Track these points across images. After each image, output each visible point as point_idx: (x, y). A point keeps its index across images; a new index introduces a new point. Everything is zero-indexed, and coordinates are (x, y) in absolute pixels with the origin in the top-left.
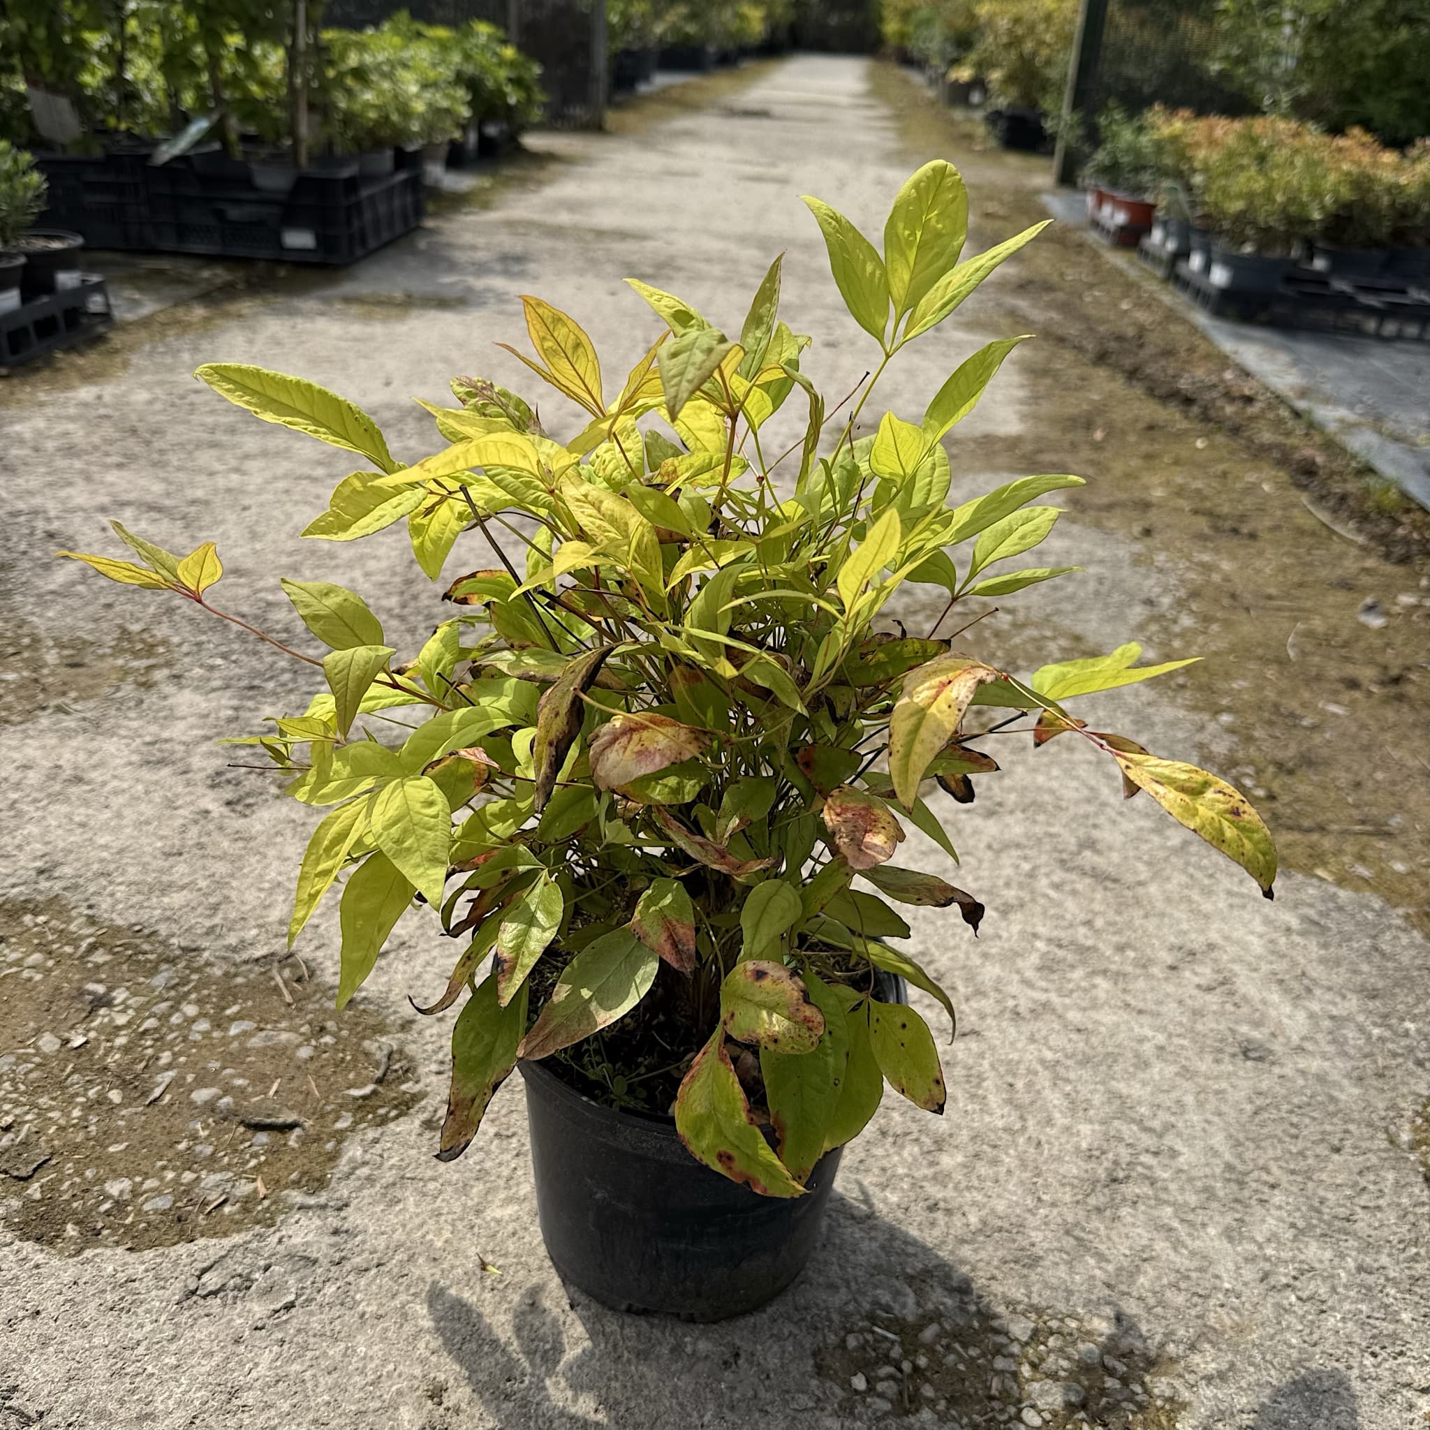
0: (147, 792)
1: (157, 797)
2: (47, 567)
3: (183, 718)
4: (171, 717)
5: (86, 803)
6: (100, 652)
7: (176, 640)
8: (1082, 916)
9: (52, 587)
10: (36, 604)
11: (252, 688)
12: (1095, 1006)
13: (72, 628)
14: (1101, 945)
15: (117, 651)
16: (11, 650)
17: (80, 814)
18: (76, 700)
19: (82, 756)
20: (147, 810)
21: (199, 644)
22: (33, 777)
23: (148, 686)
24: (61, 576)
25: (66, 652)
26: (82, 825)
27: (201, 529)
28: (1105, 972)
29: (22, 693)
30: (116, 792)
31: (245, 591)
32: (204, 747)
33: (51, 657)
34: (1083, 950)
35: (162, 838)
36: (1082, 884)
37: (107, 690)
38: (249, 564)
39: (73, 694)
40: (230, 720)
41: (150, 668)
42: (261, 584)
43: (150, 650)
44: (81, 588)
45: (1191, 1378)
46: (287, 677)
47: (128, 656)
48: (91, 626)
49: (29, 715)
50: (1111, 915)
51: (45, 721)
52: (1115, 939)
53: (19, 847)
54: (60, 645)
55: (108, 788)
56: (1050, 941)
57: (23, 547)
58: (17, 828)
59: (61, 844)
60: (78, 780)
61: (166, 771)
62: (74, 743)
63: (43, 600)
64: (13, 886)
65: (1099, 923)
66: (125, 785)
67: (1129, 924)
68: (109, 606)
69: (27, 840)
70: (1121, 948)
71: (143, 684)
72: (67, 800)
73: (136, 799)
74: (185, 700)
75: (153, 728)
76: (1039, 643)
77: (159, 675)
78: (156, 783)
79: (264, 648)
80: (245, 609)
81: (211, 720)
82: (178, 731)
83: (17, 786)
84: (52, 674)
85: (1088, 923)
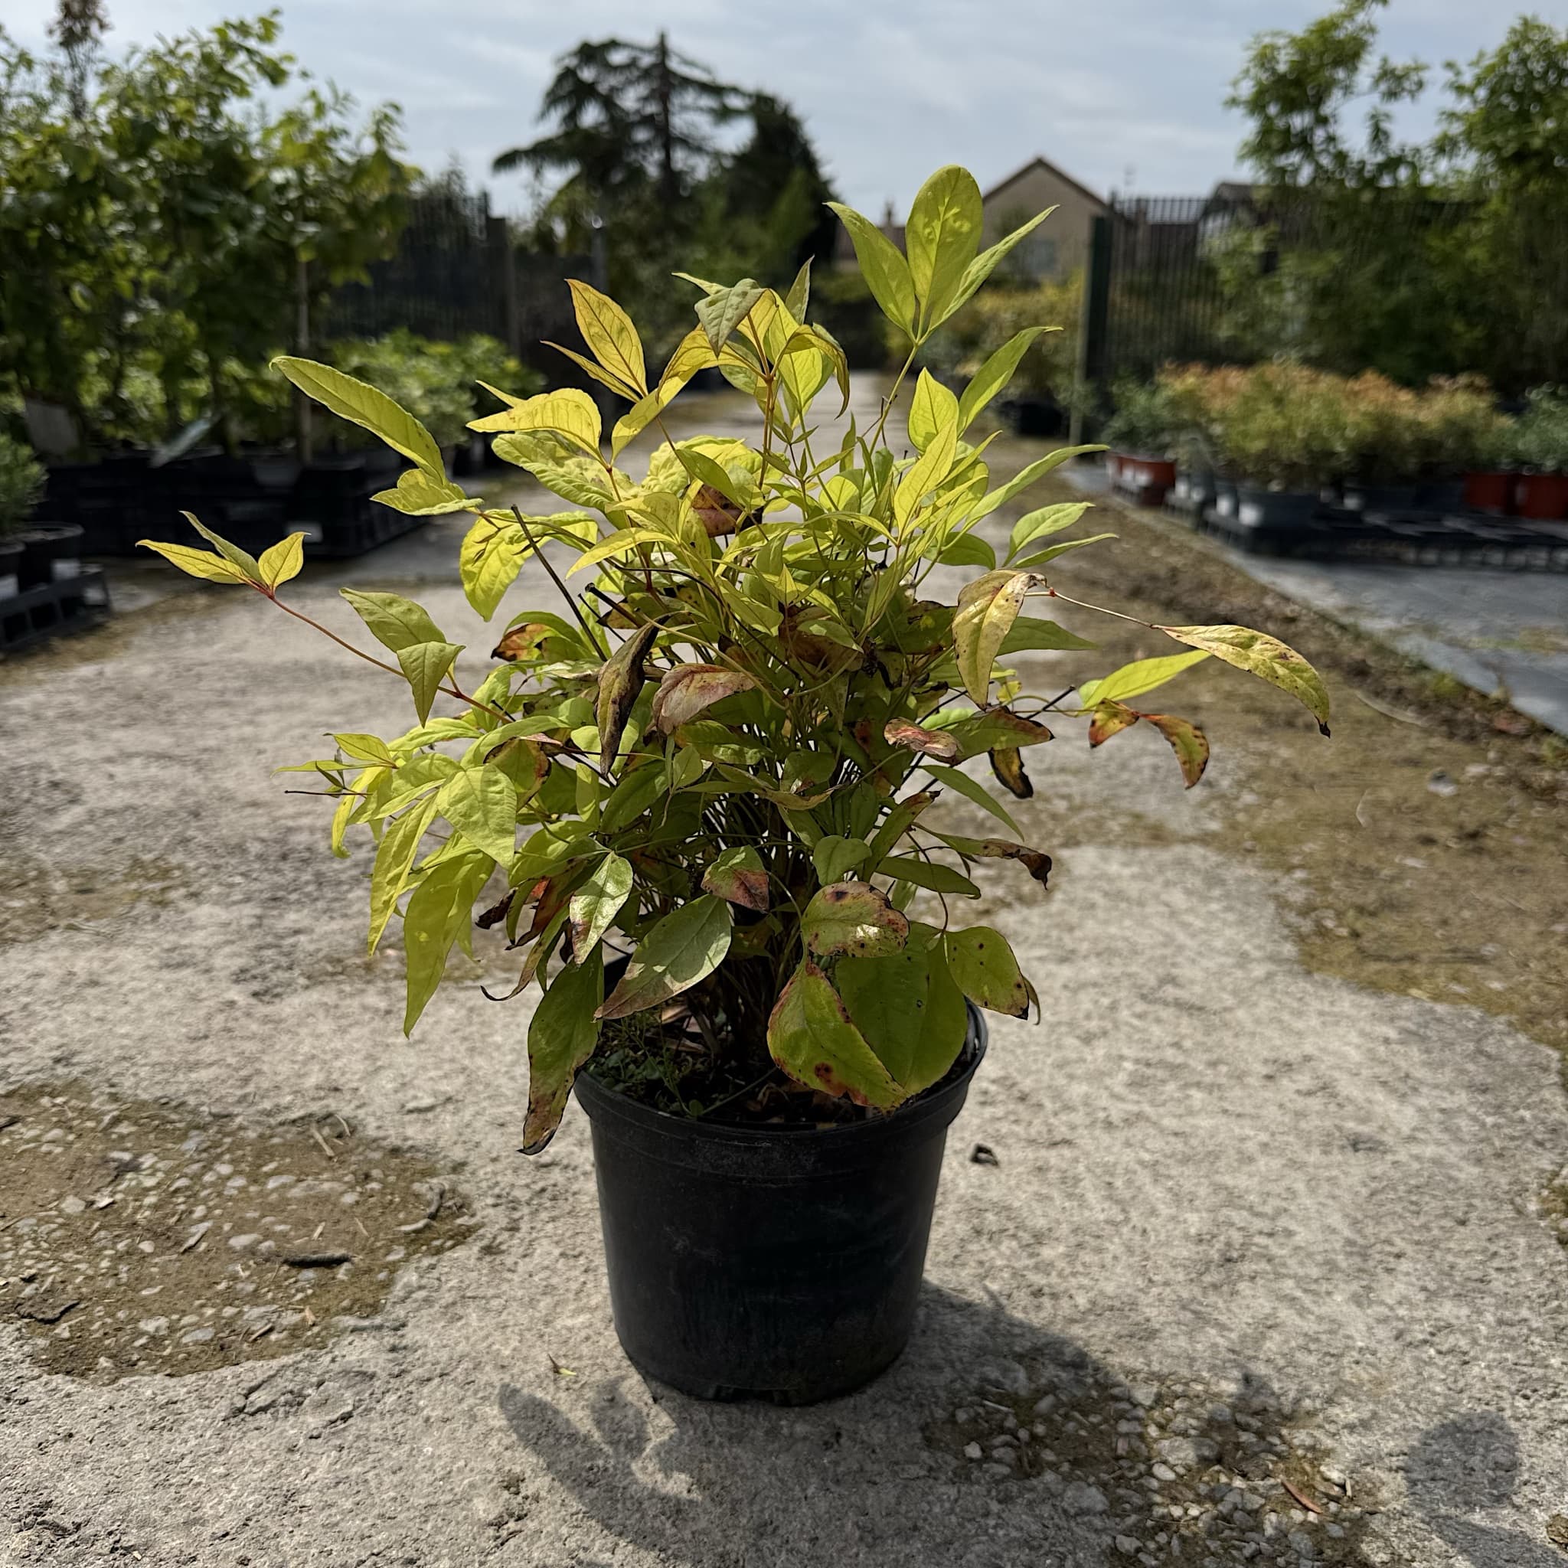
0: (168, 989)
1: (179, 993)
2: (52, 811)
3: (203, 927)
4: (191, 926)
5: (104, 1001)
6: (113, 878)
7: (192, 864)
8: (1169, 1039)
9: (59, 827)
10: (43, 842)
11: (275, 899)
12: (1191, 1112)
13: (81, 861)
14: (1191, 1062)
15: (129, 877)
16: (16, 882)
17: (97, 1011)
18: (87, 920)
19: (96, 965)
20: (168, 1003)
21: (217, 867)
22: (44, 983)
23: (164, 904)
24: (66, 819)
25: (75, 881)
26: (100, 1019)
27: (214, 771)
28: (1198, 1085)
29: (30, 917)
30: (134, 991)
31: (264, 820)
32: (227, 950)
33: (60, 886)
34: (1174, 1069)
35: (187, 1025)
36: (1166, 1013)
37: (120, 910)
38: (267, 796)
39: (84, 916)
40: (252, 927)
41: (164, 890)
42: (280, 813)
43: (165, 873)
44: (89, 828)
45: (1332, 1428)
46: (310, 888)
47: (141, 881)
48: (100, 858)
49: (38, 935)
50: (1199, 1037)
51: (55, 937)
52: (1206, 1057)
53: (34, 1041)
54: (68, 875)
55: (125, 989)
56: (1137, 1061)
57: (26, 795)
58: (30, 1025)
59: (78, 1036)
60: (94, 983)
61: (186, 973)
62: (89, 954)
63: (48, 839)
64: (29, 1073)
65: (1188, 1044)
66: (145, 985)
67: (1220, 1044)
68: (119, 840)
69: (42, 1034)
70: (1213, 1064)
71: (159, 903)
72: (84, 1000)
73: (156, 996)
74: (203, 912)
75: (172, 938)
76: (1099, 823)
77: (173, 895)
78: (177, 981)
79: (285, 866)
80: (264, 834)
81: (234, 927)
82: (198, 938)
83: (29, 991)
84: (62, 899)
85: (1177, 1045)
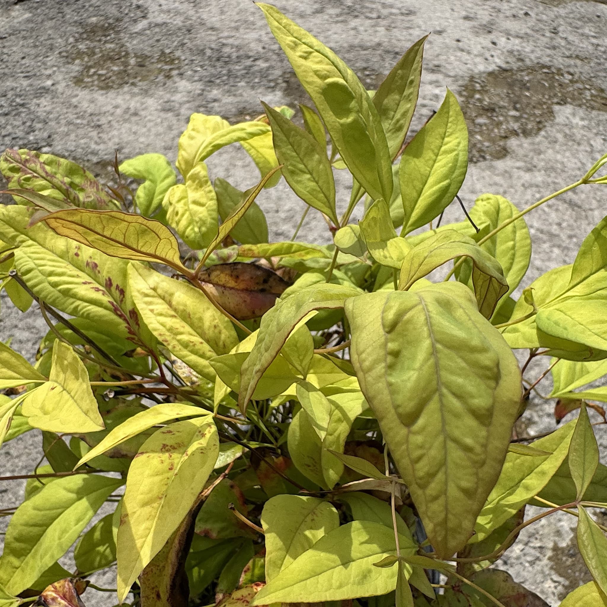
0: (162, 122)
1: (165, 124)
2: (135, 21)
3: (180, 93)
4: (176, 91)
5: (137, 124)
6: (153, 61)
7: (183, 58)
8: (557, 221)
9: (136, 30)
10: (129, 38)
11: (210, 81)
12: (549, 259)
13: (142, 49)
14: (562, 235)
15: (159, 61)
16: (117, 57)
17: (135, 128)
18: (140, 81)
19: (138, 105)
20: (160, 129)
21: (192, 60)
22: (119, 111)
23: (169, 77)
24: (141, 25)
25: (139, 60)
26: (135, 133)
27: (201, 8)
28: (559, 246)
29: (119, 76)
30: (150, 121)
31: (214, 38)
32: (187, 105)
33: (132, 61)
34: (552, 236)
35: (165, 142)
36: (562, 206)
37: (152, 78)
38: (218, 25)
39: (139, 78)
40: (200, 95)
41: (171, 69)
42: (221, 35)
43: (172, 61)
44: (148, 32)
46: (225, 78)
47: (163, 64)
48: (150, 49)
49: (121, 85)
50: (572, 222)
51: (126, 88)
52: (569, 232)
53: (110, 139)
54: (136, 56)
55: (146, 119)
56: (538, 230)
57: (126, 11)
58: (110, 131)
59: (125, 140)
60: (136, 114)
61: (170, 115)
62: (137, 98)
63: (132, 36)
64: (106, 155)
65: (564, 224)
66: (154, 118)
67: (579, 227)
68: (158, 41)
69: (113, 136)
70: (570, 237)
71: (168, 76)
72: (130, 123)
73: (156, 124)
74: (183, 85)
75: (168, 96)
76: (581, 92)
77: (175, 72)
78: (166, 119)
79: (218, 64)
80: (213, 46)
81: (192, 93)
82: (178, 97)
83: (112, 114)
84: (132, 69)
85: (559, 224)
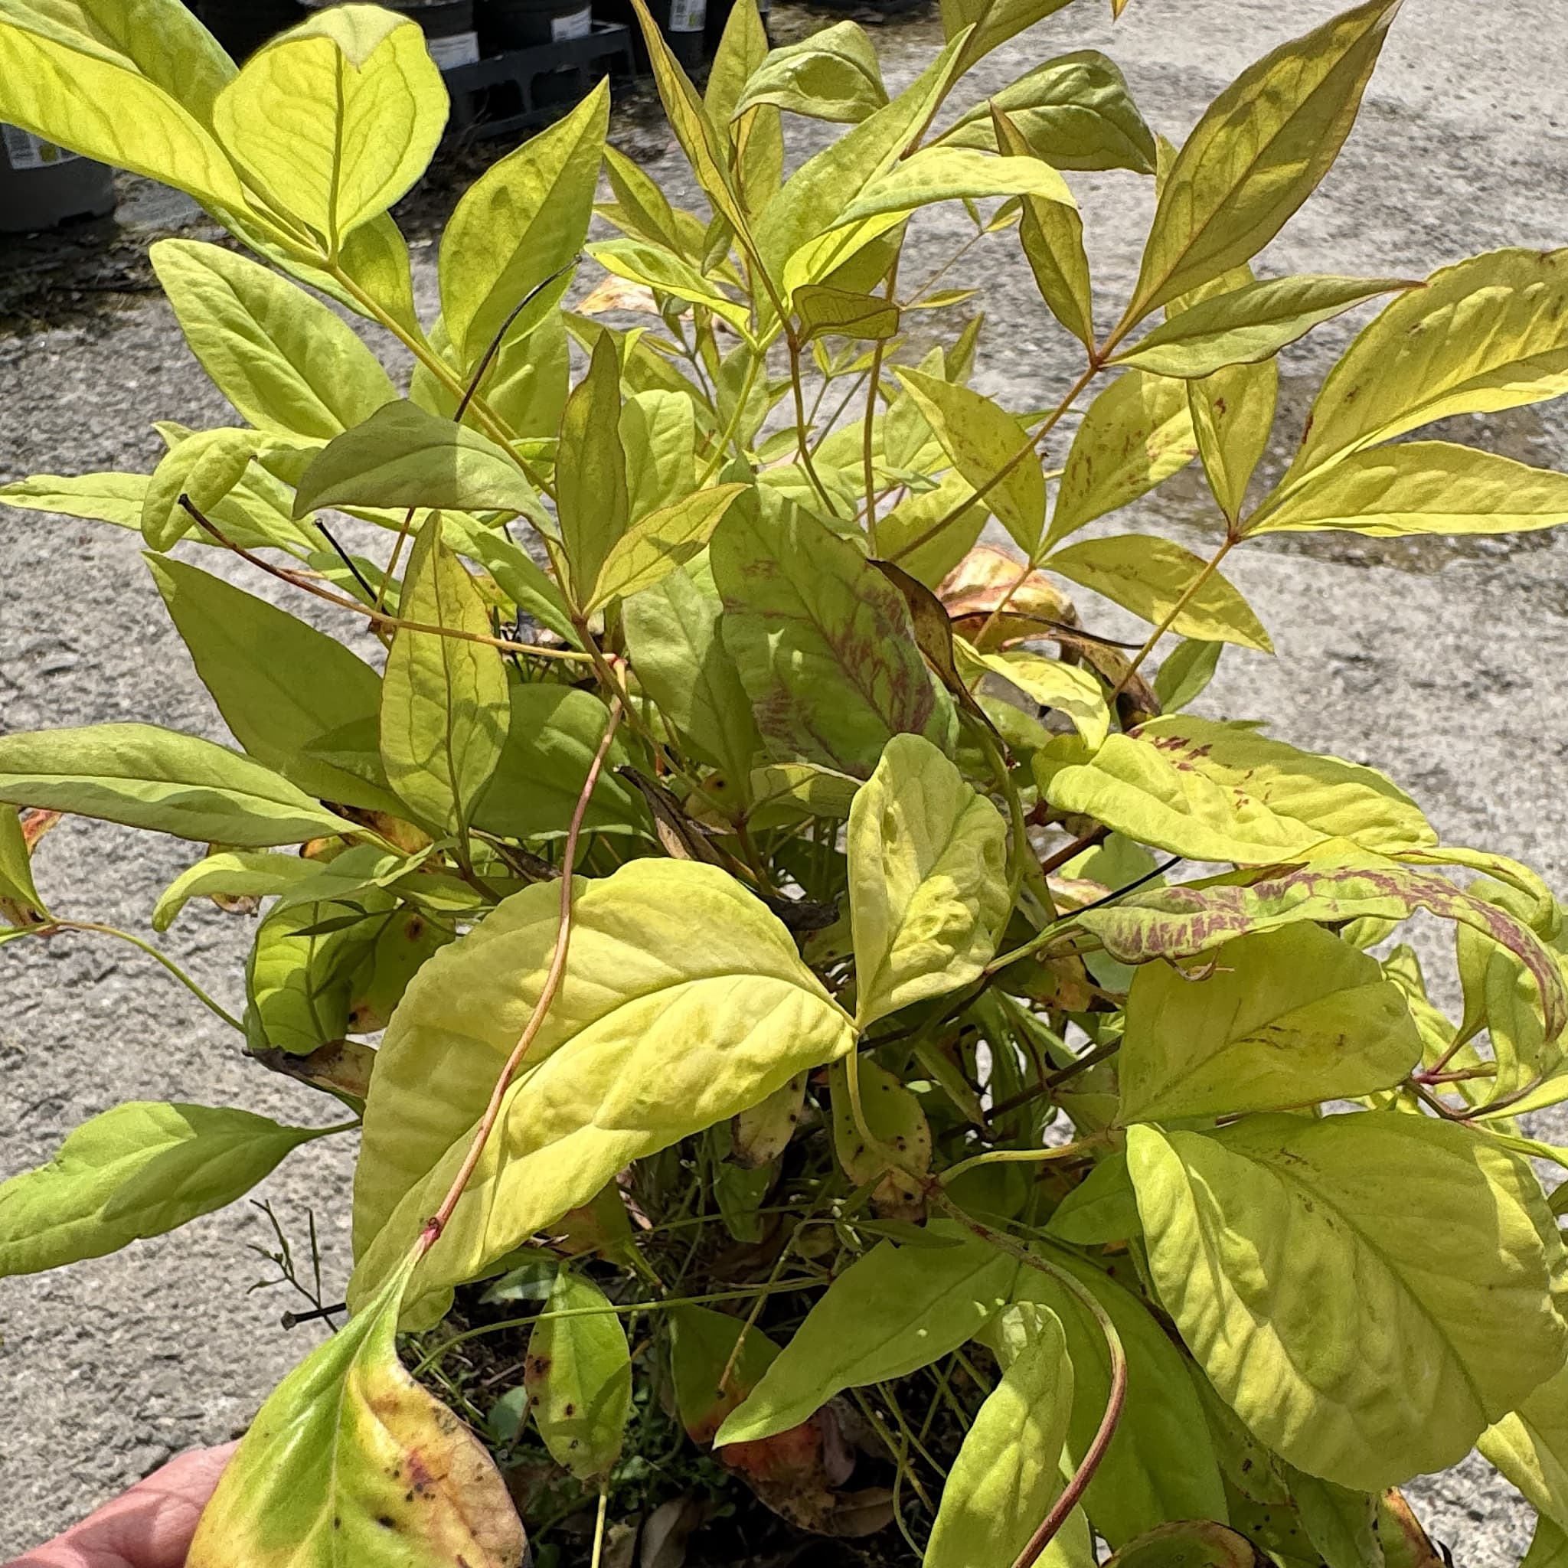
7: (993, 318)
21: (1014, 326)
47: (944, 328)
